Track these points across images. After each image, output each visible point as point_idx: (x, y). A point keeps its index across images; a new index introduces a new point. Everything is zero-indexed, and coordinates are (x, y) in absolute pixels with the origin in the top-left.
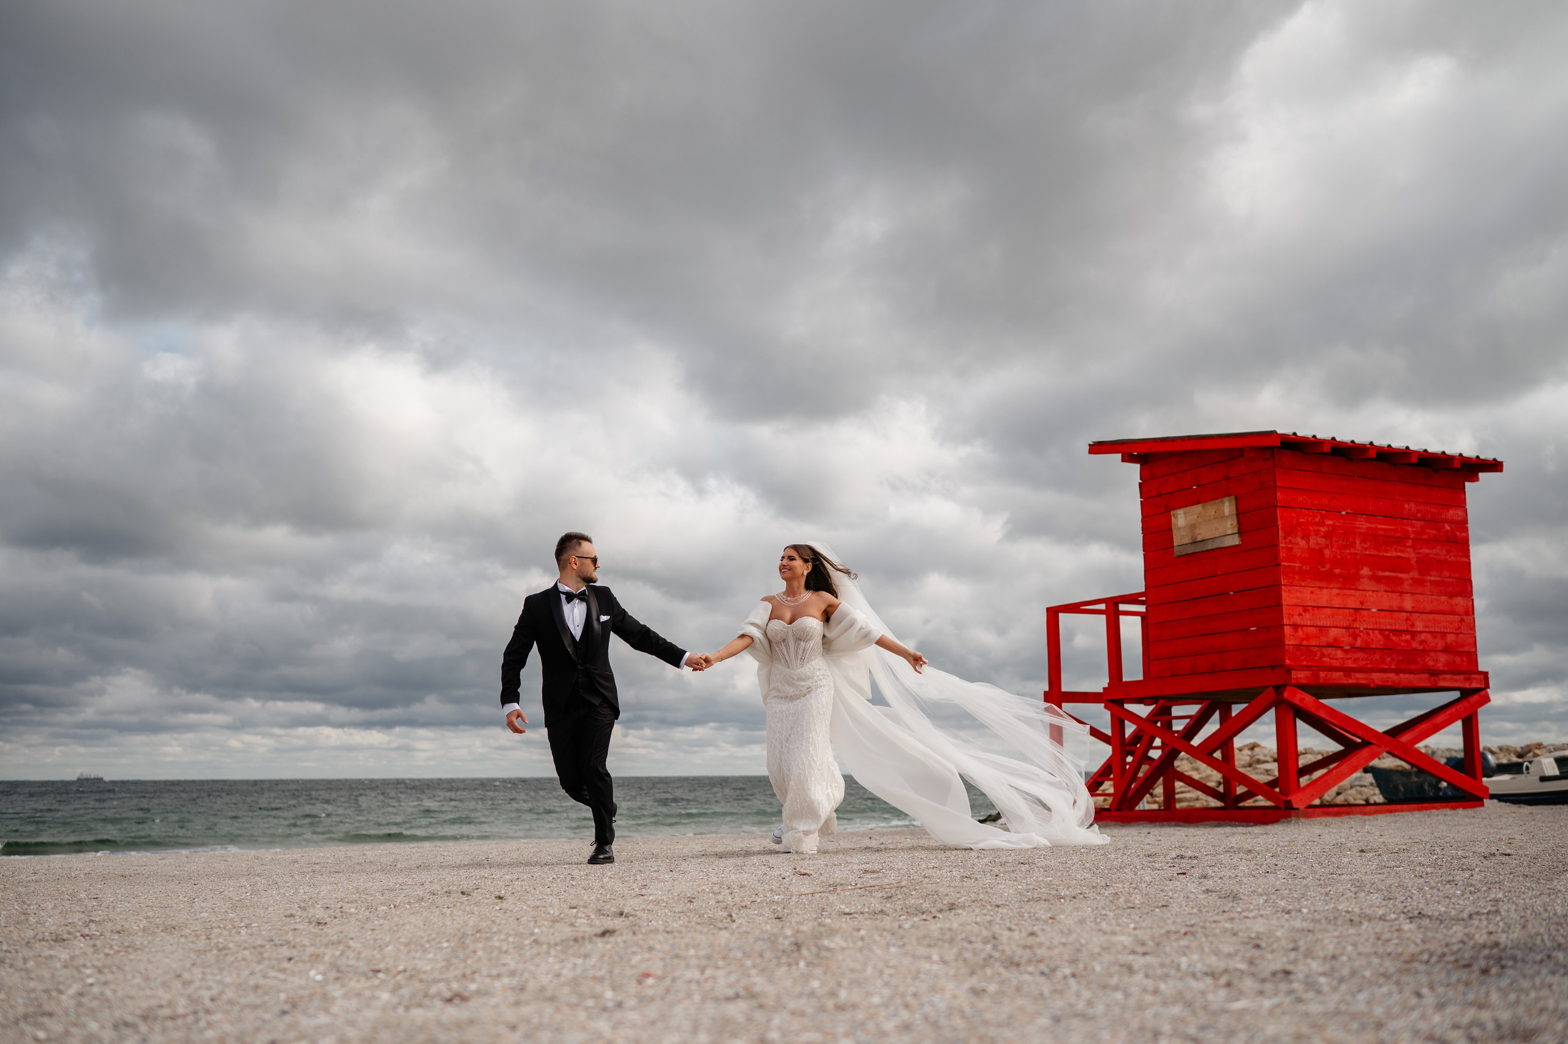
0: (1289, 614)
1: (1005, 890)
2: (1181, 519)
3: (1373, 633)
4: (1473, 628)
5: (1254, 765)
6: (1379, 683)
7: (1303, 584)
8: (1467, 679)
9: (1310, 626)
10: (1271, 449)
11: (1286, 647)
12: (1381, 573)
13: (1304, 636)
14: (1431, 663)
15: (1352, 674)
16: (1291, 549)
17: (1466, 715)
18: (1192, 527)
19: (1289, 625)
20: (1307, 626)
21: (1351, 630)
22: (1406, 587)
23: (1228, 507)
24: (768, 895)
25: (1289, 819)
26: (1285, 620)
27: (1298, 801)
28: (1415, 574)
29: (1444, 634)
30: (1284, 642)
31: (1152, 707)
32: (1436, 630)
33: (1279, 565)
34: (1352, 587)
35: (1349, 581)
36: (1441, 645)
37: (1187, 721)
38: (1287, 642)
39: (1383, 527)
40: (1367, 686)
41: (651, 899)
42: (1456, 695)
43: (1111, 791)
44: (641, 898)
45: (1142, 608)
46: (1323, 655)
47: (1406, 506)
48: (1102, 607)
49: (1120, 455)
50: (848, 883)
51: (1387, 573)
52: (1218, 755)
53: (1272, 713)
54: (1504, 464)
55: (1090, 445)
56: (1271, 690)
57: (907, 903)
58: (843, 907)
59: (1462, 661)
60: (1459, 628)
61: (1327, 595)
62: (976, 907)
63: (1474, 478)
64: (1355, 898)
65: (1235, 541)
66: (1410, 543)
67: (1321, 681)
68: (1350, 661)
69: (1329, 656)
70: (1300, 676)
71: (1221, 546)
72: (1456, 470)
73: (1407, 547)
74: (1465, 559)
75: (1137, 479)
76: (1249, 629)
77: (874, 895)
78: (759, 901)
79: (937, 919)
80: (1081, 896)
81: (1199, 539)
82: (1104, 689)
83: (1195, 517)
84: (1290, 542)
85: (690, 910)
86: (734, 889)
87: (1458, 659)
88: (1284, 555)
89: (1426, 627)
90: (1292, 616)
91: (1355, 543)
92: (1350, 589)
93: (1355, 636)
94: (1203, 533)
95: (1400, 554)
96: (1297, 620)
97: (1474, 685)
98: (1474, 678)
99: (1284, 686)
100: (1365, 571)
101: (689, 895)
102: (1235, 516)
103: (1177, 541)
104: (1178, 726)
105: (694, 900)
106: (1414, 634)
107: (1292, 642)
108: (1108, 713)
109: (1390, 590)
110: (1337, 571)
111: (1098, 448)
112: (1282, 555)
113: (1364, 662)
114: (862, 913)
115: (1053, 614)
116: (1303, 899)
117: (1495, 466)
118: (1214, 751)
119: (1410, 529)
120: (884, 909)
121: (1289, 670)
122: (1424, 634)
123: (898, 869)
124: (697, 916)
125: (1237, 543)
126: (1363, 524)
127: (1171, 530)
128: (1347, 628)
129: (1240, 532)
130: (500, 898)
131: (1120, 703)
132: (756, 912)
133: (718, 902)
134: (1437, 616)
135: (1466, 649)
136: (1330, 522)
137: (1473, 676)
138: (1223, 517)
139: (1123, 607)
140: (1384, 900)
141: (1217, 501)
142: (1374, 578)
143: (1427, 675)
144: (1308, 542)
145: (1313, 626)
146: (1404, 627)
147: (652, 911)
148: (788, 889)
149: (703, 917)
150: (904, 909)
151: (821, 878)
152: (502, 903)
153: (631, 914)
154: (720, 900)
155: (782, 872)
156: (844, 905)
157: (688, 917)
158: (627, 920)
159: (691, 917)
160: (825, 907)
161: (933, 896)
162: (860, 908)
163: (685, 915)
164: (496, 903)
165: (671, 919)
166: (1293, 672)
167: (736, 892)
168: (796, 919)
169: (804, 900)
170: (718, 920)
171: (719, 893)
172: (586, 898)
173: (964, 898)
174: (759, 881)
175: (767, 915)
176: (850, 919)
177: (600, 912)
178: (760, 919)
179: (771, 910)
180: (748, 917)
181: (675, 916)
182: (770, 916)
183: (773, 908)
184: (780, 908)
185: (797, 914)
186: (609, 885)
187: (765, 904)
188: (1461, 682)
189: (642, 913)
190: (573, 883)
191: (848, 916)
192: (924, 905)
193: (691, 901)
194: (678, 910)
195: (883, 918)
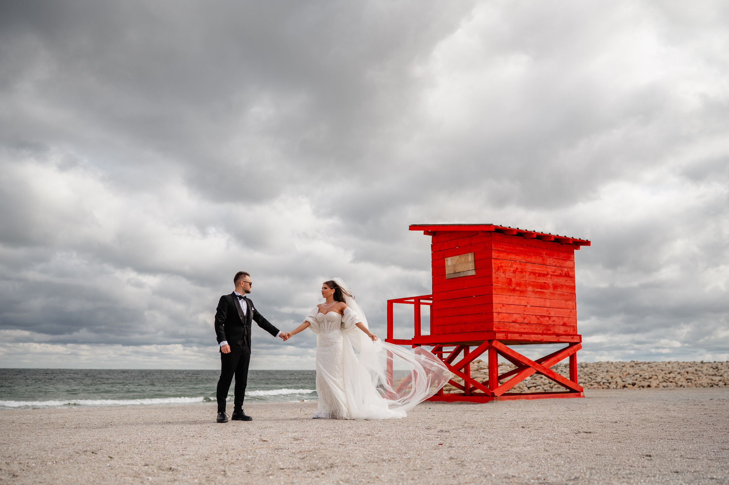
0: (496, 307)
1: (358, 455)
2: (450, 262)
3: (532, 317)
4: (575, 315)
5: (479, 370)
6: (534, 340)
7: (503, 294)
8: (572, 338)
10: (490, 232)
11: (494, 322)
12: (537, 290)
13: (502, 318)
14: (557, 331)
15: (523, 335)
16: (498, 278)
17: (571, 354)
18: (454, 266)
19: (496, 312)
20: (504, 313)
21: (523, 315)
22: (547, 296)
23: (470, 257)
25: (493, 401)
26: (494, 310)
27: (497, 393)
28: (551, 290)
29: (563, 318)
30: (493, 320)
31: (434, 347)
32: (560, 316)
33: (492, 285)
34: (524, 296)
35: (523, 293)
36: (562, 323)
37: (450, 354)
38: (494, 320)
39: (538, 269)
40: (529, 340)
41: (187, 458)
42: (567, 345)
44: (182, 457)
45: (431, 302)
46: (510, 326)
47: (548, 260)
48: (413, 300)
49: (423, 232)
50: (284, 448)
51: (539, 290)
52: (463, 371)
53: (487, 352)
54: (591, 242)
55: (409, 226)
56: (487, 342)
57: (311, 462)
58: (280, 463)
59: (570, 330)
60: (570, 315)
61: (513, 299)
62: (343, 466)
63: (578, 248)
64: (517, 465)
65: (473, 273)
66: (550, 276)
67: (509, 338)
68: (522, 329)
69: (513, 327)
70: (499, 336)
71: (467, 275)
72: (570, 244)
73: (548, 278)
74: (573, 284)
75: (430, 243)
77: (296, 456)
78: (240, 459)
79: (324, 475)
80: (393, 460)
81: (457, 272)
82: (412, 339)
83: (456, 261)
84: (497, 274)
85: (206, 465)
86: (229, 451)
88: (495, 280)
89: (555, 314)
91: (526, 276)
93: (524, 318)
94: (459, 269)
95: (545, 281)
96: (499, 310)
97: (575, 341)
98: (575, 338)
99: (493, 340)
100: (530, 289)
101: (206, 456)
102: (473, 262)
103: (447, 272)
105: (208, 459)
106: (550, 317)
107: (496, 320)
109: (540, 297)
110: (518, 288)
111: (413, 228)
112: (494, 280)
113: (528, 330)
114: (289, 469)
115: (390, 303)
116: (493, 466)
117: (587, 243)
118: (461, 369)
119: (550, 270)
120: (300, 466)
121: (495, 333)
122: (554, 317)
123: (310, 438)
124: (209, 469)
125: (474, 274)
126: (529, 267)
127: (445, 267)
128: (521, 314)
129: (476, 269)
130: (111, 458)
132: (238, 467)
133: (220, 460)
134: (560, 310)
135: (572, 324)
136: (515, 266)
138: (468, 262)
139: (422, 301)
140: (530, 467)
141: (465, 254)
142: (533, 292)
143: (555, 336)
144: (505, 275)
145: (506, 313)
146: (546, 314)
147: (187, 466)
148: (255, 451)
149: (211, 469)
150: (309, 466)
151: (273, 443)
152: (111, 460)
153: (175, 469)
154: (221, 459)
155: (254, 439)
156: (281, 463)
157: (204, 469)
158: (173, 474)
159: (205, 470)
160: (272, 464)
161: (324, 458)
162: (289, 465)
163: (203, 468)
164: (108, 460)
165: (195, 472)
166: (497, 334)
167: (230, 453)
168: (257, 472)
169: (262, 459)
170: (219, 472)
171: (221, 454)
172: (154, 457)
173: (338, 460)
174: (242, 445)
175: (243, 468)
176: (283, 472)
177: (160, 468)
178: (240, 471)
179: (245, 465)
180: (234, 470)
181: (197, 469)
182: (244, 469)
183: (246, 464)
184: (250, 464)
185: (258, 468)
186: (168, 447)
187: (243, 461)
188: (569, 339)
189: (181, 468)
190: (150, 445)
191: (282, 471)
192: (319, 464)
193: (206, 459)
194: (199, 465)
195: (299, 472)
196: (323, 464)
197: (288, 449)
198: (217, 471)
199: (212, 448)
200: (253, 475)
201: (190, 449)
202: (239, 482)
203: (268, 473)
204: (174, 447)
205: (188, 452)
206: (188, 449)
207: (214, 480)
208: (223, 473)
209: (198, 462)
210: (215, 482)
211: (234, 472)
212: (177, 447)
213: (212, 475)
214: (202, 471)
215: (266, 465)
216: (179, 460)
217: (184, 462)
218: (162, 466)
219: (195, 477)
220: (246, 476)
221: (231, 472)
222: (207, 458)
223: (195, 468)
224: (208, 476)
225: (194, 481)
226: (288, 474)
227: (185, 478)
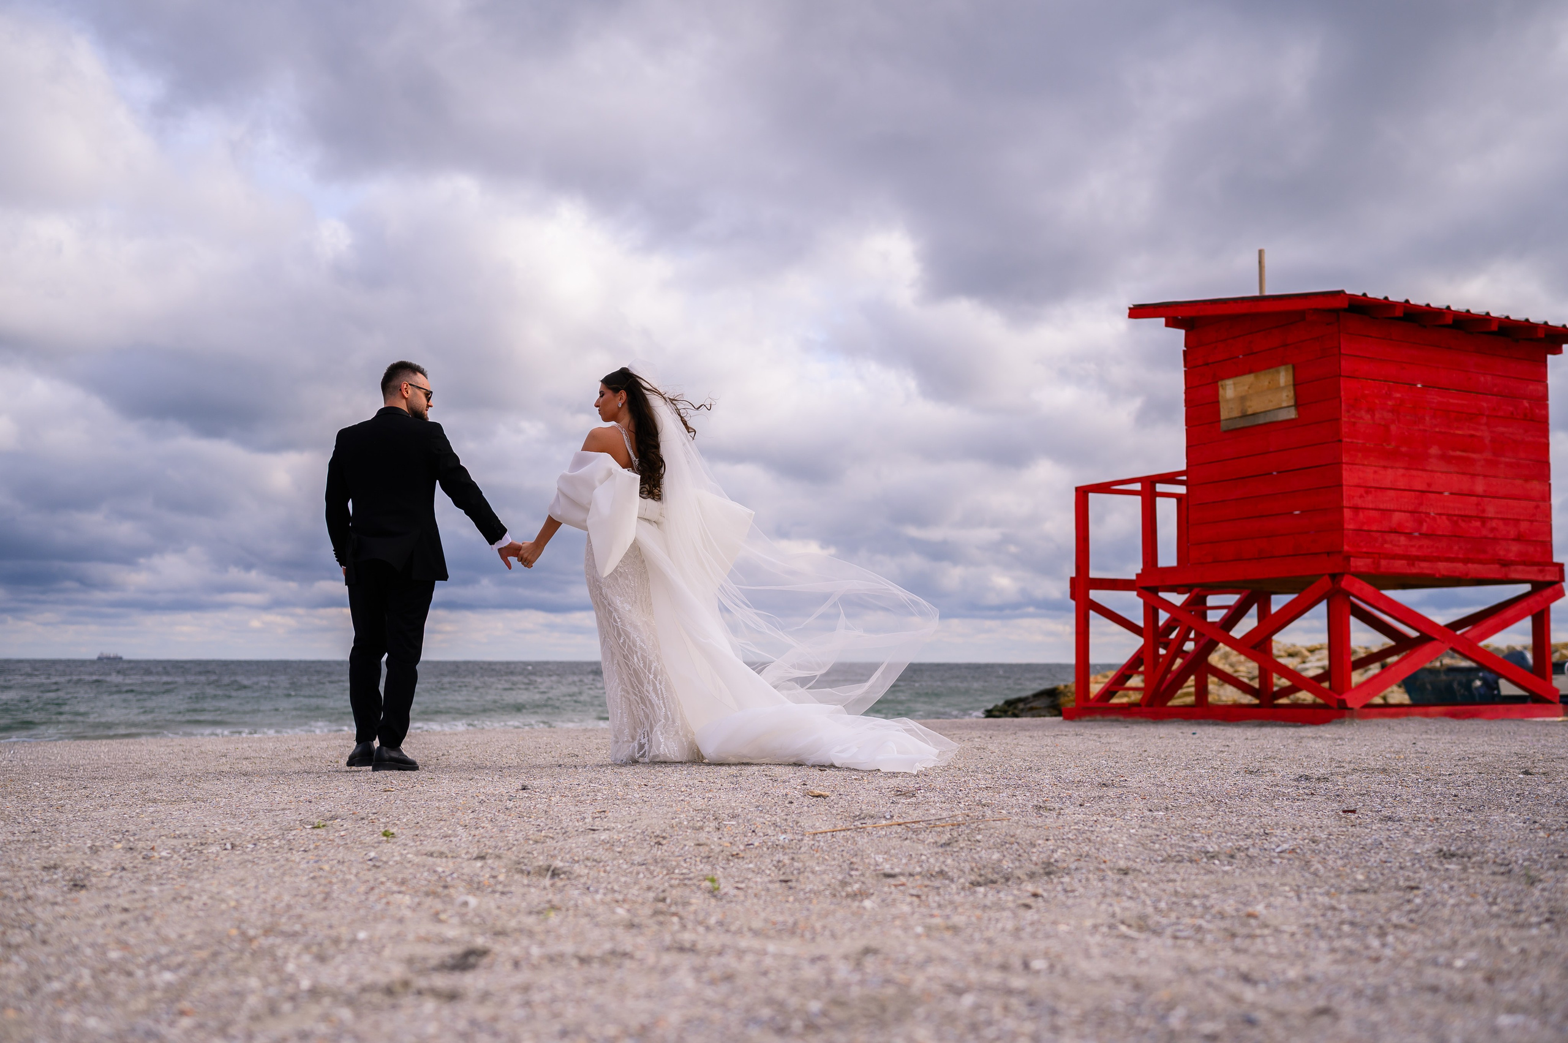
0: (1350, 496)
2: (1230, 390)
3: (1440, 518)
4: (1548, 515)
6: (1445, 574)
7: (1366, 463)
8: (1541, 571)
9: (1372, 509)
10: (1335, 311)
11: (1345, 532)
12: (1451, 453)
13: (1365, 520)
14: (1502, 553)
15: (1416, 563)
16: (1354, 424)
17: (1536, 610)
18: (1243, 399)
19: (1349, 508)
20: (1368, 509)
21: (1416, 515)
22: (1478, 468)
23: (1284, 377)
24: (770, 832)
25: (1342, 720)
26: (1344, 503)
27: (1352, 701)
28: (1488, 455)
29: (1517, 521)
30: (1343, 526)
31: (1186, 596)
32: (1509, 517)
33: (1340, 441)
34: (1419, 467)
35: (1416, 460)
36: (1513, 533)
37: (1225, 611)
38: (1346, 526)
39: (1456, 401)
41: (602, 838)
42: (1526, 588)
43: (1141, 685)
44: (591, 835)
45: (1182, 490)
46: (1385, 542)
47: (1482, 379)
48: (1137, 487)
49: (1163, 320)
51: (1458, 453)
53: (1323, 606)
55: (1130, 309)
56: (1327, 577)
57: (976, 857)
58: (880, 858)
59: (1536, 551)
60: (1534, 515)
61: (1394, 475)
63: (1558, 351)
65: (1292, 414)
66: (1484, 420)
67: (1381, 570)
68: (1414, 549)
69: (1391, 542)
70: (1360, 564)
71: (1275, 419)
72: (1539, 339)
73: (1481, 424)
74: (1544, 440)
75: (1182, 346)
76: (1292, 513)
77: (921, 837)
78: (756, 844)
81: (1250, 411)
82: (1137, 575)
83: (1246, 388)
84: (1354, 416)
85: (656, 861)
86: (723, 820)
87: (1531, 549)
88: (1347, 430)
89: (1497, 513)
90: (1353, 497)
91: (1425, 419)
92: (1417, 469)
93: (1420, 522)
94: (1255, 405)
95: (1473, 432)
96: (1358, 502)
97: (1548, 578)
98: (1549, 571)
99: (1342, 575)
100: (1434, 450)
101: (658, 832)
102: (1291, 388)
103: (1224, 414)
104: (1214, 617)
105: (664, 842)
106: (1484, 520)
107: (1351, 526)
108: (1141, 601)
109: (1460, 471)
110: (1404, 449)
111: (1139, 312)
112: (1345, 430)
113: (1429, 550)
114: (911, 875)
115: (1082, 494)
119: (1485, 405)
120: (945, 869)
121: (1347, 558)
122: (1495, 521)
124: (665, 872)
125: (1294, 417)
126: (1434, 398)
127: (1217, 402)
128: (1412, 512)
129: (1298, 405)
131: (1155, 590)
132: (751, 866)
133: (699, 845)
134: (1511, 502)
135: (1540, 538)
136: (1398, 395)
137: (1547, 568)
138: (1279, 389)
139: (1160, 488)
141: (1271, 370)
142: (1444, 458)
143: (1497, 566)
144: (1373, 416)
145: (1375, 509)
146: (1474, 513)
147: (600, 862)
148: (797, 823)
149: (673, 873)
150: (976, 870)
151: (842, 802)
152: (387, 842)
153: (565, 869)
154: (701, 842)
155: (787, 790)
156: (881, 856)
157: (651, 873)
158: (552, 885)
159: (655, 874)
160: (854, 860)
161: (1012, 844)
162: (906, 864)
163: (647, 869)
164: (379, 842)
165: (623, 879)
166: (1352, 559)
167: (725, 826)
168: (810, 884)
169: (822, 844)
170: (695, 881)
171: (701, 828)
172: (511, 835)
173: (1060, 851)
174: (757, 807)
175: (768, 872)
176: (896, 886)
177: (519, 868)
178: (759, 880)
179: (775, 863)
180: (739, 876)
181: (631, 873)
182: (773, 875)
183: (776, 858)
184: (786, 857)
185: (813, 872)
186: (556, 810)
187: (765, 849)
188: (1534, 573)
189: (583, 866)
190: (510, 804)
191: (891, 881)
192: (1004, 862)
193: (659, 844)
194: (637, 859)
195: (945, 886)
196: (1017, 864)
197: (892, 817)
198: (690, 879)
199: (675, 812)
200: (801, 893)
201: (616, 815)
202: (766, 920)
203: (849, 889)
204: (572, 809)
205: (608, 822)
206: (610, 814)
207: (680, 909)
208: (707, 884)
209: (635, 850)
210: (681, 918)
211: (742, 882)
212: (582, 809)
213: (674, 892)
214: (645, 877)
215: (836, 862)
216: (578, 844)
217: (595, 851)
218: (526, 861)
219: (620, 897)
220: (780, 898)
221: (732, 880)
222: (661, 839)
223: (625, 866)
224: (661, 895)
225: (614, 912)
226: (914, 892)
227: (588, 900)
